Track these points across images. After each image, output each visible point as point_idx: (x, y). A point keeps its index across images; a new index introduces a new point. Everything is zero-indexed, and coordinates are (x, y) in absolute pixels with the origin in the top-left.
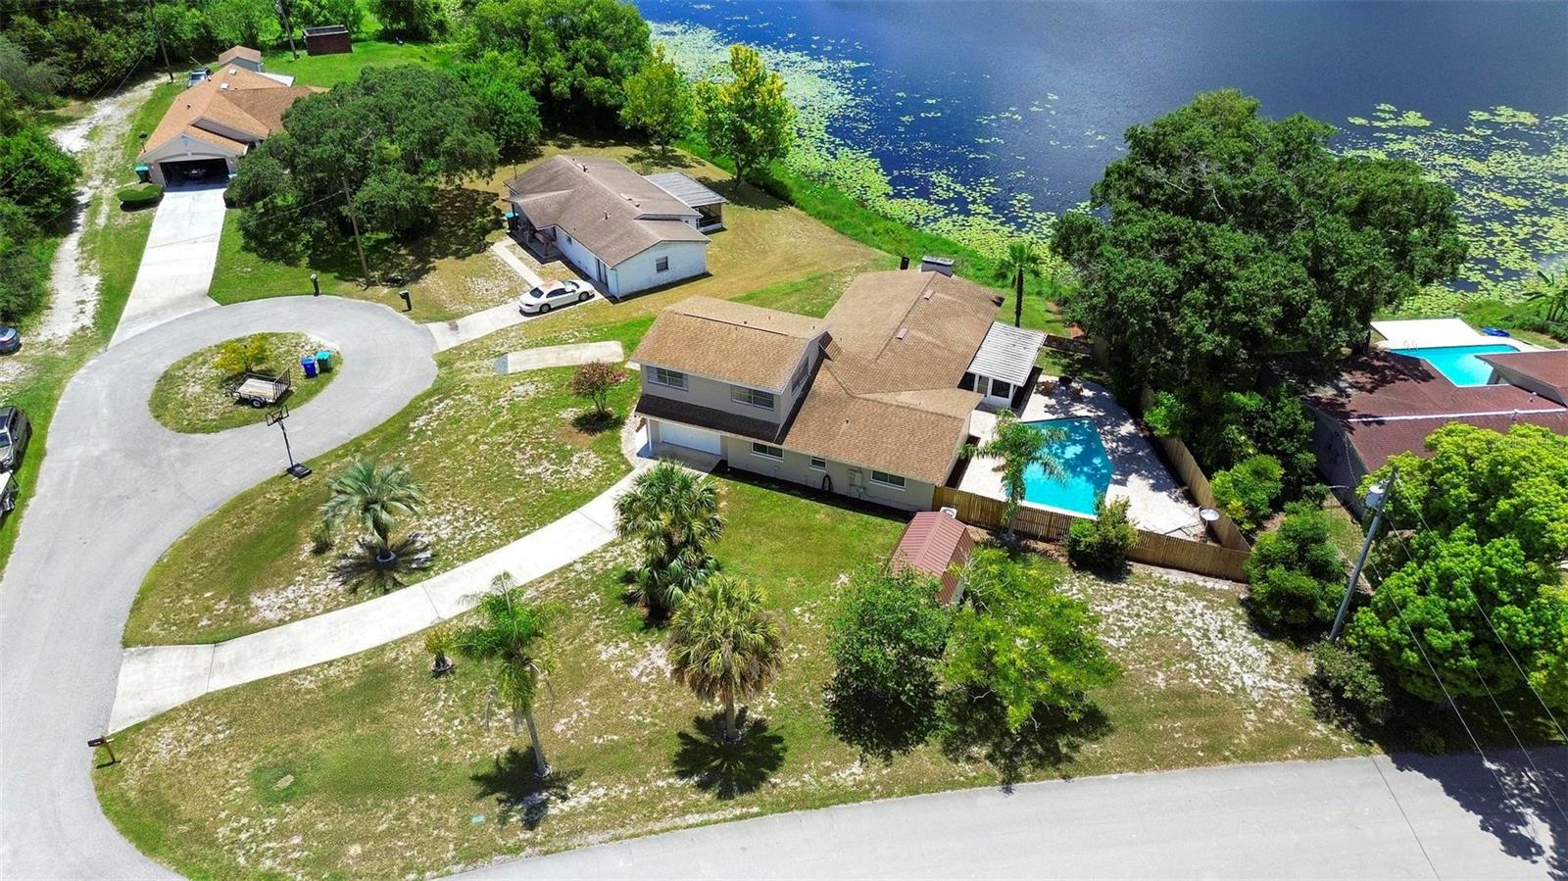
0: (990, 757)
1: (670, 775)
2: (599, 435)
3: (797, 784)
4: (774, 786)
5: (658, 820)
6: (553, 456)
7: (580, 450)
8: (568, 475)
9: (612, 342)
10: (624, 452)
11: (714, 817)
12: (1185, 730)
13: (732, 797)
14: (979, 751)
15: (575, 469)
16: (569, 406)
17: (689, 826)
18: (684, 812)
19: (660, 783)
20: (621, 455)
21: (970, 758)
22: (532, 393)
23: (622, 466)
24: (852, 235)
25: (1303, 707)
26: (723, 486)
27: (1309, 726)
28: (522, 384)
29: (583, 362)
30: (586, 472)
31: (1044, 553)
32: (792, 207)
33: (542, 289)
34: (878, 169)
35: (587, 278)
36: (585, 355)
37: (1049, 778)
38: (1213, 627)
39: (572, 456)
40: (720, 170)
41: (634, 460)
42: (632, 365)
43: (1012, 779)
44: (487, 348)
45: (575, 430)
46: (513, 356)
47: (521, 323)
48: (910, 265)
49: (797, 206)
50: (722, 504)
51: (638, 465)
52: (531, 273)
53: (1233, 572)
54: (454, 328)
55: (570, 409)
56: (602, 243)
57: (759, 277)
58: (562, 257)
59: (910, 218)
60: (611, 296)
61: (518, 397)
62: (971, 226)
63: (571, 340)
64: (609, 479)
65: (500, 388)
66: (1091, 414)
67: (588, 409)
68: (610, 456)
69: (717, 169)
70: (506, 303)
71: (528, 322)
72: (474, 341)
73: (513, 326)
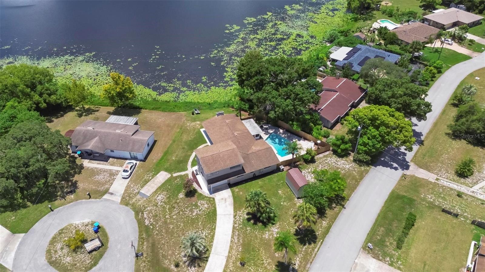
0: (337, 205)
1: (303, 247)
2: (195, 196)
3: (321, 232)
4: (318, 235)
5: (312, 255)
6: (194, 207)
7: (197, 202)
8: (204, 209)
9: (161, 172)
11: (318, 247)
12: (350, 180)
13: (316, 242)
14: (334, 205)
15: (203, 207)
16: (178, 194)
17: (317, 251)
18: (314, 250)
19: (304, 249)
20: (207, 197)
21: (335, 207)
22: (164, 197)
23: (211, 199)
24: (169, 111)
25: (357, 166)
26: (236, 189)
27: (361, 169)
28: (158, 196)
29: (163, 182)
30: (206, 206)
31: (300, 164)
32: (142, 110)
33: (126, 169)
34: (145, 87)
35: (126, 159)
36: (161, 179)
37: (347, 202)
38: (335, 161)
39: (198, 204)
40: (107, 107)
41: (211, 196)
42: (175, 175)
43: (343, 206)
44: (131, 193)
45: (189, 198)
46: (143, 191)
47: (129, 182)
48: (194, 114)
49: (144, 109)
50: (241, 193)
51: (214, 197)
52: (108, 166)
53: (329, 149)
54: (112, 194)
55: (180, 194)
56: (130, 148)
57: (168, 135)
58: (109, 157)
59: (172, 99)
60: (141, 160)
61: (162, 200)
62: (188, 95)
63: (150, 178)
64: (213, 204)
65: (153, 201)
66: (273, 131)
67: (184, 192)
68: (205, 199)
69: (105, 107)
70: (115, 179)
71: (131, 180)
72: (124, 194)
73: (128, 183)
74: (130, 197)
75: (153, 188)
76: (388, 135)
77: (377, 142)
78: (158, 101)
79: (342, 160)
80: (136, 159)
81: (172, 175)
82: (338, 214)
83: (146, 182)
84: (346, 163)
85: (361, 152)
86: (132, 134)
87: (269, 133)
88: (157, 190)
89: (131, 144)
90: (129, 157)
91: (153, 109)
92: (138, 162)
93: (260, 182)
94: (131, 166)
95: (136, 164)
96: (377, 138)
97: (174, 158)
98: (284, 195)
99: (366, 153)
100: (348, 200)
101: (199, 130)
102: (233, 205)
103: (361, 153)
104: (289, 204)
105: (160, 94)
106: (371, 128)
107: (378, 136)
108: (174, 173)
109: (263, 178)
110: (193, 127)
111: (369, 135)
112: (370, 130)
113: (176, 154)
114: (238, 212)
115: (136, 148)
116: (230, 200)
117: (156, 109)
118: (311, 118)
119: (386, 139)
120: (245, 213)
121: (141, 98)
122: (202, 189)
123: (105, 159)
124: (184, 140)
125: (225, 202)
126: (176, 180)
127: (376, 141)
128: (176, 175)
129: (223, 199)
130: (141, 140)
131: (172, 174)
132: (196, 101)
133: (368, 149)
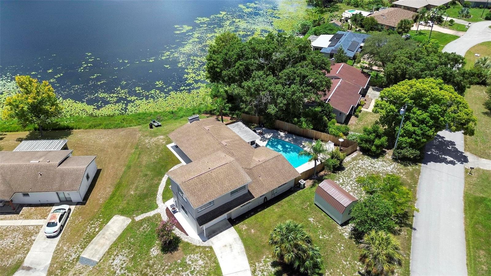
2: (179, 248)
6: (180, 269)
7: (185, 259)
8: (198, 269)
9: (114, 217)
10: (198, 245)
14: (397, 228)
15: (196, 265)
16: (149, 250)
20: (199, 246)
21: (399, 231)
22: (125, 259)
23: (207, 249)
24: (115, 128)
25: (402, 166)
26: (243, 226)
27: (408, 169)
28: (114, 260)
29: (120, 232)
30: (201, 262)
31: (325, 175)
32: (74, 130)
33: (53, 221)
34: (75, 102)
35: (52, 205)
36: (115, 229)
37: (412, 219)
38: (370, 164)
39: (186, 262)
40: (16, 133)
41: (206, 244)
42: (138, 218)
43: (411, 226)
44: (65, 262)
45: (169, 254)
46: (86, 254)
47: (60, 242)
48: (153, 126)
49: (76, 129)
50: (253, 231)
51: (210, 244)
52: (20, 221)
53: (355, 149)
54: (29, 269)
55: (152, 250)
56: (56, 186)
57: (118, 159)
58: (22, 206)
59: (117, 112)
60: (78, 203)
61: (122, 264)
62: (139, 105)
63: (97, 230)
64: (211, 257)
65: (107, 269)
66: (271, 136)
67: (158, 244)
68: (197, 250)
69: (14, 133)
70: (34, 240)
71: (62, 239)
72: (51, 265)
73: (58, 245)
74: (62, 269)
75: (103, 245)
76: (443, 116)
77: (427, 128)
78: (96, 116)
79: (378, 161)
80: (69, 202)
81: (133, 220)
82: (409, 239)
83: (90, 238)
84: (385, 163)
85: (404, 145)
86: (58, 163)
87: (266, 139)
88: (110, 248)
89: (58, 179)
90: (56, 200)
91: (90, 127)
92: (73, 207)
93: (275, 209)
94: (60, 214)
95: (70, 210)
96: (428, 122)
97: (132, 193)
98: (320, 223)
99: (412, 145)
100: (413, 216)
101: (165, 146)
102: (245, 253)
103: (405, 147)
104: (332, 236)
105: (99, 108)
106: (415, 109)
107: (428, 119)
108: (137, 216)
109: (279, 203)
110: (155, 144)
111: (413, 121)
112: (414, 113)
113: (135, 185)
114: (257, 264)
115: (67, 184)
116: (239, 246)
117: (95, 127)
118: (323, 111)
119: (441, 121)
120: (269, 264)
121: (70, 115)
122: (187, 235)
123: (14, 209)
124: (144, 163)
125: (232, 251)
126: (142, 226)
127: (427, 126)
128: (141, 219)
129: (226, 246)
130: (74, 170)
131: (133, 217)
132: (153, 111)
133: (416, 139)
